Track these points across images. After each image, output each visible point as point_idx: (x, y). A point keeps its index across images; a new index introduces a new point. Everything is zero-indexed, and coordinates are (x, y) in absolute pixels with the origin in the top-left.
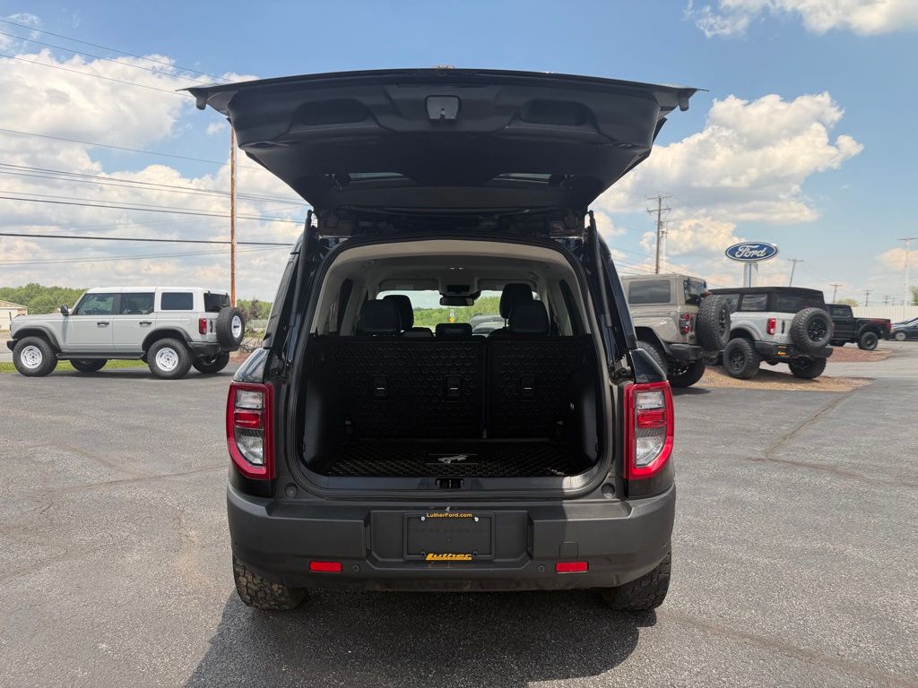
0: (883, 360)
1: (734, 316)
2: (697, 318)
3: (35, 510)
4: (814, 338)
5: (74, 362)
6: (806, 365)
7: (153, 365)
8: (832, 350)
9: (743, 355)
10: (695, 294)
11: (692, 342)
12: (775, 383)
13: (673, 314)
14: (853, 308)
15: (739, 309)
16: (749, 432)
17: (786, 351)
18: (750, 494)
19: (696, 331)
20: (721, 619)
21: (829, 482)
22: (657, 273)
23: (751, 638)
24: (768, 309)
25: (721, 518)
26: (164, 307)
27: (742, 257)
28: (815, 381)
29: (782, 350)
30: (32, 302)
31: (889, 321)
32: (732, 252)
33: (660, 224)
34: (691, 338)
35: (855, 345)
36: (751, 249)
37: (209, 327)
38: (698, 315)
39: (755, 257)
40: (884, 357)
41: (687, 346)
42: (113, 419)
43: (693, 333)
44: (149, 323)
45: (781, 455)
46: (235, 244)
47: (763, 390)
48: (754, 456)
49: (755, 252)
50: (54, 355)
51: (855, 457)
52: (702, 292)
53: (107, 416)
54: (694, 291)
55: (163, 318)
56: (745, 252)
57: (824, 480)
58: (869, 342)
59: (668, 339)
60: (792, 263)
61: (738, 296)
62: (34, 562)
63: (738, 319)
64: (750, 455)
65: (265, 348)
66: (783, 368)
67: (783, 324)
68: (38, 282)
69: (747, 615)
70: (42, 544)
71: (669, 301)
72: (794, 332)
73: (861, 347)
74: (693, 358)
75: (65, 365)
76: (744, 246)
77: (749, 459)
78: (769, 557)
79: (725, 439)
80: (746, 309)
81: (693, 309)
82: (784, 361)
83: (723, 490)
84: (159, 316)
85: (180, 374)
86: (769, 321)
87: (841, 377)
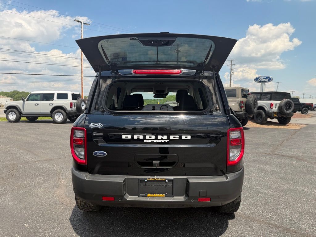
0: (310, 118)
1: (259, 102)
2: (246, 103)
3: (7, 171)
4: (287, 110)
5: (27, 118)
6: (284, 120)
7: (54, 119)
8: (293, 114)
9: (261, 116)
10: (245, 94)
11: (244, 111)
12: (272, 126)
13: (237, 101)
14: (299, 99)
15: (260, 100)
16: (265, 143)
17: (277, 114)
18: (267, 167)
19: (245, 107)
20: (259, 217)
21: (296, 163)
22: (230, 86)
23: (272, 224)
24: (270, 99)
25: (257, 176)
26: (58, 98)
27: (260, 81)
28: (287, 125)
29: (275, 114)
30: (15, 97)
31: (312, 104)
32: (257, 80)
33: (231, 70)
34: (244, 110)
35: (300, 112)
36: (263, 79)
37: (73, 105)
38: (246, 101)
39: (264, 81)
40: (310, 117)
41: (242, 113)
42: (39, 138)
43: (244, 108)
44: (53, 104)
45: (276, 152)
46: (83, 76)
47: (269, 128)
48: (267, 153)
49: (264, 80)
50: (20, 115)
51: (304, 153)
52: (248, 93)
53: (37, 137)
54: (245, 93)
55: (57, 102)
56: (261, 79)
57: (294, 162)
58: (305, 111)
59: (236, 110)
60: (277, 83)
61: (260, 95)
62: (5, 192)
63: (260, 103)
64: (266, 153)
65: (85, 114)
66: (275, 120)
67: (276, 105)
68: (17, 90)
69: (269, 215)
70: (8, 185)
71: (236, 96)
72: (280, 108)
73: (302, 113)
74: (244, 117)
75: (24, 119)
76: (261, 77)
77: (266, 154)
78: (276, 192)
79: (256, 146)
80: (263, 99)
81: (244, 99)
82: (276, 118)
83: (257, 165)
84: (56, 101)
85: (64, 122)
86: (271, 104)
87: (296, 124)
